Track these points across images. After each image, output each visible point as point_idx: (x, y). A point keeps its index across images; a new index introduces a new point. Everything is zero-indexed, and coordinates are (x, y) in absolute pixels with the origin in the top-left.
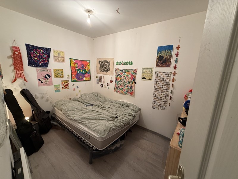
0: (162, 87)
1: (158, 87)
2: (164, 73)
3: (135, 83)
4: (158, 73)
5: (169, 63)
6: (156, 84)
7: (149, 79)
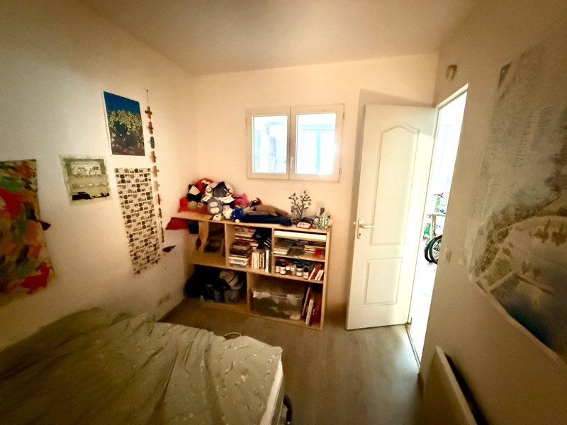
0: (141, 209)
1: (132, 211)
2: (136, 171)
3: (46, 226)
4: (122, 172)
5: (141, 146)
6: (124, 205)
7: (103, 195)
